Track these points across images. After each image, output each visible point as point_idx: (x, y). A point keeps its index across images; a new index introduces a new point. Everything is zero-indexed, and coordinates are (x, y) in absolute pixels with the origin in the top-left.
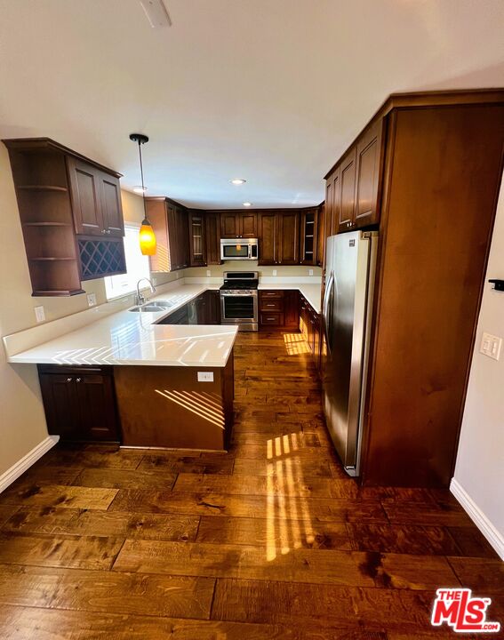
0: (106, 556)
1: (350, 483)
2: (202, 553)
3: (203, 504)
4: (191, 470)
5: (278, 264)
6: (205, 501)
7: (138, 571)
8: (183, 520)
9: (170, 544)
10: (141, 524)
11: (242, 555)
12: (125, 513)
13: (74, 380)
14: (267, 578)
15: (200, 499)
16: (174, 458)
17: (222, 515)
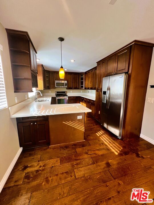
0: (71, 176)
1: (120, 140)
2: (99, 166)
3: (89, 154)
4: (78, 147)
5: (73, 89)
6: (89, 153)
7: (85, 176)
8: (87, 160)
9: (88, 167)
10: (75, 165)
11: (110, 163)
12: (68, 163)
13: (34, 124)
14: (119, 165)
15: (87, 154)
16: (70, 145)
17: (96, 155)
